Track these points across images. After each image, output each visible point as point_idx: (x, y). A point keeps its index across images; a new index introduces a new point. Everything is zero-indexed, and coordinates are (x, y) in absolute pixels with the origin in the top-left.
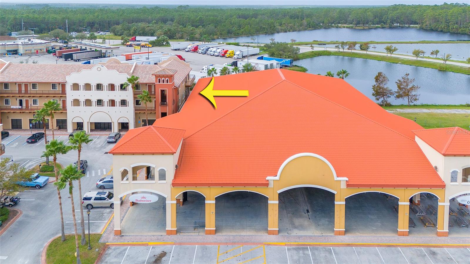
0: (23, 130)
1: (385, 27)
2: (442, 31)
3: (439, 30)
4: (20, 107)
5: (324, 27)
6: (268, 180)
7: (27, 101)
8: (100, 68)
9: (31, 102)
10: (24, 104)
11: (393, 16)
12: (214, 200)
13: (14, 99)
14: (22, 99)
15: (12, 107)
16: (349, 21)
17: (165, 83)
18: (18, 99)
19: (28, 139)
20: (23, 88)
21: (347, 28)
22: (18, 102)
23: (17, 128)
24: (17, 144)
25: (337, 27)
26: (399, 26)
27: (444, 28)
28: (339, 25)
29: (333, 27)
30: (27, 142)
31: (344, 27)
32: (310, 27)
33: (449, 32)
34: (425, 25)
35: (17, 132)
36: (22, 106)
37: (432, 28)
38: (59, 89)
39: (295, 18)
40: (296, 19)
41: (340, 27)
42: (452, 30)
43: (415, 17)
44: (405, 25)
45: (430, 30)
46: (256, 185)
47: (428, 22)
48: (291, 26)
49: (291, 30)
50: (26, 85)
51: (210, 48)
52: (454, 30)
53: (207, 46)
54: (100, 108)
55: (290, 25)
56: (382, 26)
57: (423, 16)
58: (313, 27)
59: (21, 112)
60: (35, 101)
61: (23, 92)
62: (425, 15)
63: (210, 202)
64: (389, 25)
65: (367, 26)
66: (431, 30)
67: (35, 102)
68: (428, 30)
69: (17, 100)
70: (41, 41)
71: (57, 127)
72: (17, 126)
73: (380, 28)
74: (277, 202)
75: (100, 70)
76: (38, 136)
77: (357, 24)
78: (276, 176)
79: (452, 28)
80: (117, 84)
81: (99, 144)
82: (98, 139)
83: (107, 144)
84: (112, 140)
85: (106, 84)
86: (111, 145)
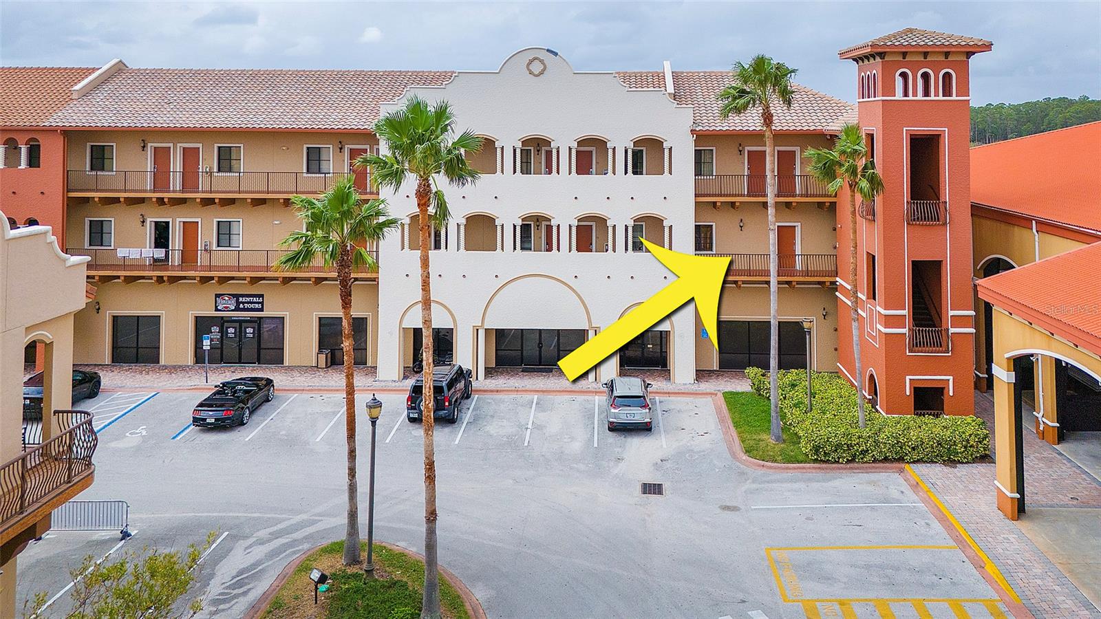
0: (165, 367)
4: (160, 253)
7: (190, 230)
8: (542, 61)
9: (207, 235)
10: (176, 240)
13: (132, 219)
14: (170, 220)
15: (121, 253)
17: (933, 97)
18: (149, 220)
19: (201, 405)
20: (177, 166)
22: (149, 232)
23: (137, 361)
24: (143, 431)
30: (195, 420)
35: (138, 376)
36: (166, 246)
38: (337, 169)
50: (190, 154)
54: (535, 260)
59: (160, 280)
60: (224, 230)
61: (176, 182)
67: (224, 234)
69: (143, 222)
71: (322, 357)
72: (137, 348)
75: (541, 73)
76: (246, 392)
80: (621, 142)
81: (572, 439)
82: (544, 411)
83: (612, 438)
84: (638, 415)
85: (564, 142)
86: (636, 443)
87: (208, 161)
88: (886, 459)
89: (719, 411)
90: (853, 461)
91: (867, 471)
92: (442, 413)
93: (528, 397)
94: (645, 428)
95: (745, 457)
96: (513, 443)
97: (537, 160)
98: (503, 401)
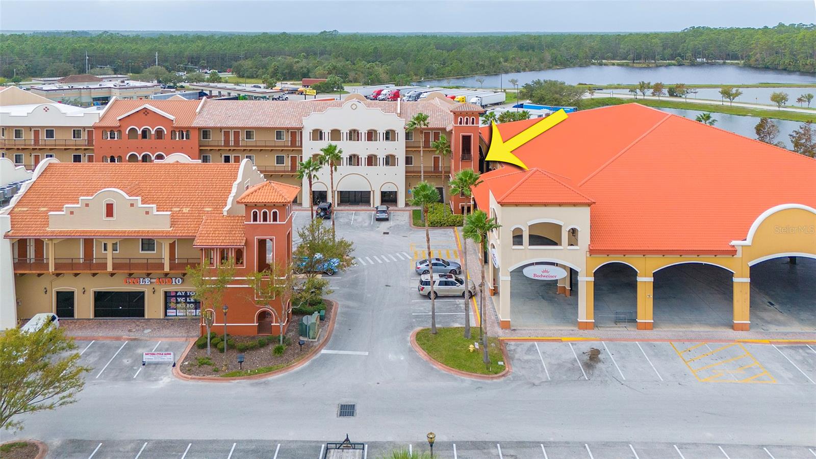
1: (684, 65)
2: (785, 70)
3: (781, 67)
5: (579, 64)
6: (734, 246)
7: (237, 159)
8: (356, 105)
10: (232, 162)
11: (696, 45)
12: (651, 277)
13: (217, 155)
16: (620, 55)
17: (469, 125)
18: (223, 155)
20: (232, 138)
21: (618, 65)
22: (223, 160)
25: (601, 64)
26: (707, 63)
27: (790, 64)
28: (603, 61)
29: (594, 64)
31: (613, 64)
32: (556, 65)
33: (799, 71)
34: (753, 59)
37: (768, 64)
38: (287, 138)
39: (528, 50)
40: (530, 52)
41: (605, 65)
42: (804, 67)
43: (733, 48)
44: (718, 61)
45: (763, 68)
46: (716, 253)
47: (759, 54)
48: (525, 63)
49: (527, 68)
50: (237, 134)
51: (421, 93)
52: (807, 67)
53: (416, 90)
54: (353, 169)
55: (524, 60)
56: (678, 62)
57: (750, 45)
58: (561, 64)
61: (232, 143)
62: (752, 44)
63: (645, 281)
64: (690, 60)
65: (653, 63)
66: (765, 68)
68: (759, 68)
70: (140, 84)
73: (675, 65)
74: (748, 280)
75: (356, 108)
77: (636, 60)
78: (746, 240)
79: (803, 64)
80: (381, 131)
81: (365, 223)
82: (357, 216)
83: (377, 222)
84: (384, 216)
85: (363, 131)
86: (384, 224)
87: (242, 136)
88: (450, 226)
89: (410, 215)
90: (441, 226)
91: (444, 228)
92: (326, 216)
93: (352, 212)
94: (387, 220)
95: (413, 226)
96: (348, 224)
97: (354, 136)
98: (344, 213)
